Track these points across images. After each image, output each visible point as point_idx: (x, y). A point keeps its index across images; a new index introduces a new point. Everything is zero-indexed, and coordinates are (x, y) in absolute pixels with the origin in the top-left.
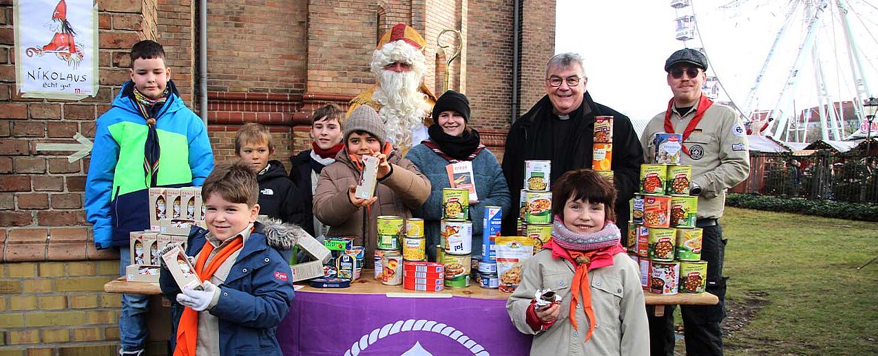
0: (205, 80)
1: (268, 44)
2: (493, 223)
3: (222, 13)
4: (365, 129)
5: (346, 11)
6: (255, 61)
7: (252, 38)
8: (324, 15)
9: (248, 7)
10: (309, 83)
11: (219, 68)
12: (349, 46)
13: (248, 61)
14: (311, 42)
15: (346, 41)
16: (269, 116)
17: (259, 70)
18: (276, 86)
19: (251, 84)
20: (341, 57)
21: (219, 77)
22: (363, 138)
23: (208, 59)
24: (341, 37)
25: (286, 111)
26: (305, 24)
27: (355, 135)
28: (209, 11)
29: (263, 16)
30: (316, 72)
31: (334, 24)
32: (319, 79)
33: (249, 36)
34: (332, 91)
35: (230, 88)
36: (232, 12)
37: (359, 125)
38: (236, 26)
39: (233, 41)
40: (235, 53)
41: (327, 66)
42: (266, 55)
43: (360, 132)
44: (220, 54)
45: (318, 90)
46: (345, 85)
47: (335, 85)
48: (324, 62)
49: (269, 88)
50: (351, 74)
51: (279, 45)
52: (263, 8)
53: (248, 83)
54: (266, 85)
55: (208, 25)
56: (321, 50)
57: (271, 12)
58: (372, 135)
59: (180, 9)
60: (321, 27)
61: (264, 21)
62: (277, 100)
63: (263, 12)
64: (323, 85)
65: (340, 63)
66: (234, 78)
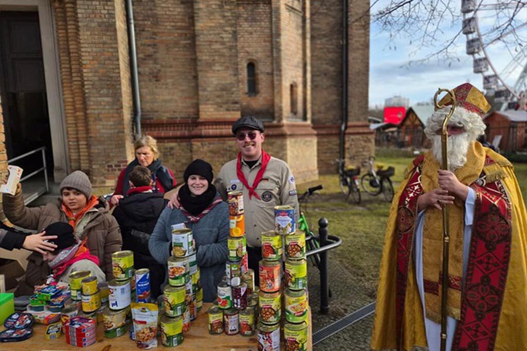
0: (140, 114)
1: (176, 91)
2: (139, 285)
3: (147, 74)
4: (72, 186)
5: (219, 68)
6: (169, 101)
7: (166, 88)
8: (206, 71)
9: (162, 69)
10: (201, 113)
11: (148, 106)
12: (222, 90)
13: (165, 101)
14: (200, 88)
15: (220, 86)
16: (178, 133)
17: (172, 106)
18: (183, 115)
19: (168, 115)
20: (218, 97)
21: (148, 111)
22: (71, 192)
23: (141, 101)
24: (217, 85)
25: (189, 130)
26: (196, 77)
27: (66, 191)
28: (139, 73)
29: (172, 74)
30: (204, 106)
31: (213, 77)
32: (206, 110)
33: (164, 86)
34: (214, 117)
35: (155, 117)
36: (153, 73)
37: (68, 184)
38: (157, 81)
39: (155, 90)
40: (157, 97)
41: (210, 102)
42: (176, 98)
43: (69, 188)
44: (148, 98)
45: (206, 117)
46: (221, 113)
47: (216, 113)
48: (208, 100)
49: (179, 116)
50: (225, 106)
51: (183, 91)
52: (171, 69)
53: (166, 114)
54: (177, 115)
55: (140, 81)
56: (206, 93)
57: (177, 71)
58: (78, 190)
59: (114, 75)
60: (206, 79)
61: (172, 77)
62: (183, 124)
63: (171, 72)
64: (208, 113)
65: (218, 100)
66: (157, 111)
